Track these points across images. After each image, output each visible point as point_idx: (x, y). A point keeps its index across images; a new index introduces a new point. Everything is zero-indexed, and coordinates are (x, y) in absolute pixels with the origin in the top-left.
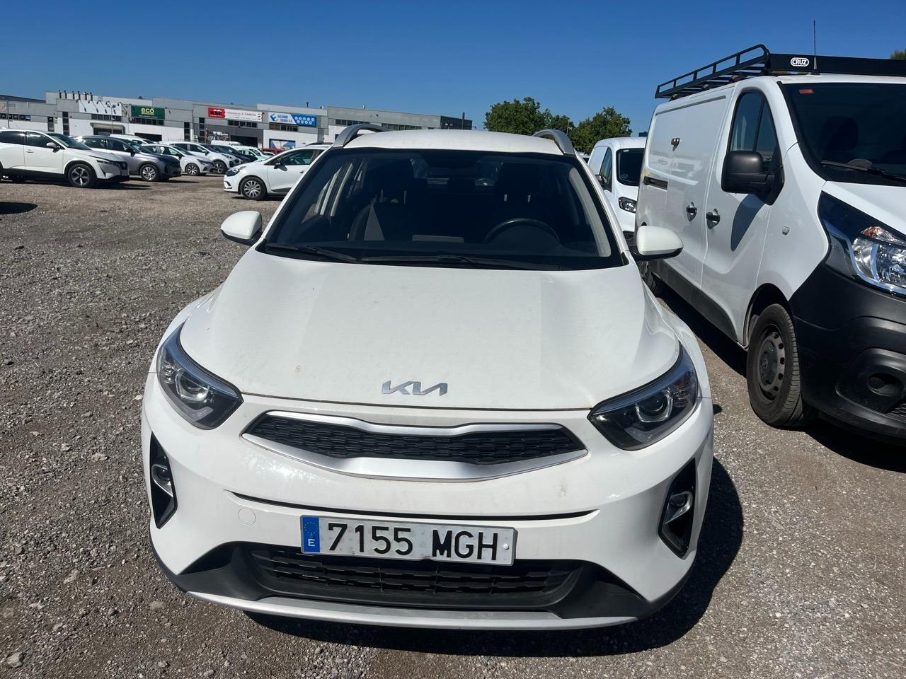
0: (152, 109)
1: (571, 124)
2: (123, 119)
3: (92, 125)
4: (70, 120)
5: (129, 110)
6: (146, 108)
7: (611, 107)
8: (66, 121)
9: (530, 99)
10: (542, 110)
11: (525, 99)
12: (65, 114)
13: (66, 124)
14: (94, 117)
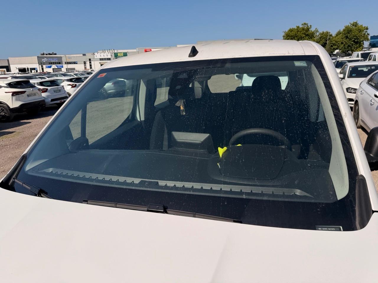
0: (122, 53)
1: (331, 35)
2: (111, 59)
3: (100, 63)
4: (92, 62)
5: (113, 55)
6: (120, 53)
7: (355, 22)
8: (90, 62)
9: (305, 24)
10: (313, 29)
11: (302, 24)
12: (90, 60)
13: (90, 64)
14: (101, 59)
